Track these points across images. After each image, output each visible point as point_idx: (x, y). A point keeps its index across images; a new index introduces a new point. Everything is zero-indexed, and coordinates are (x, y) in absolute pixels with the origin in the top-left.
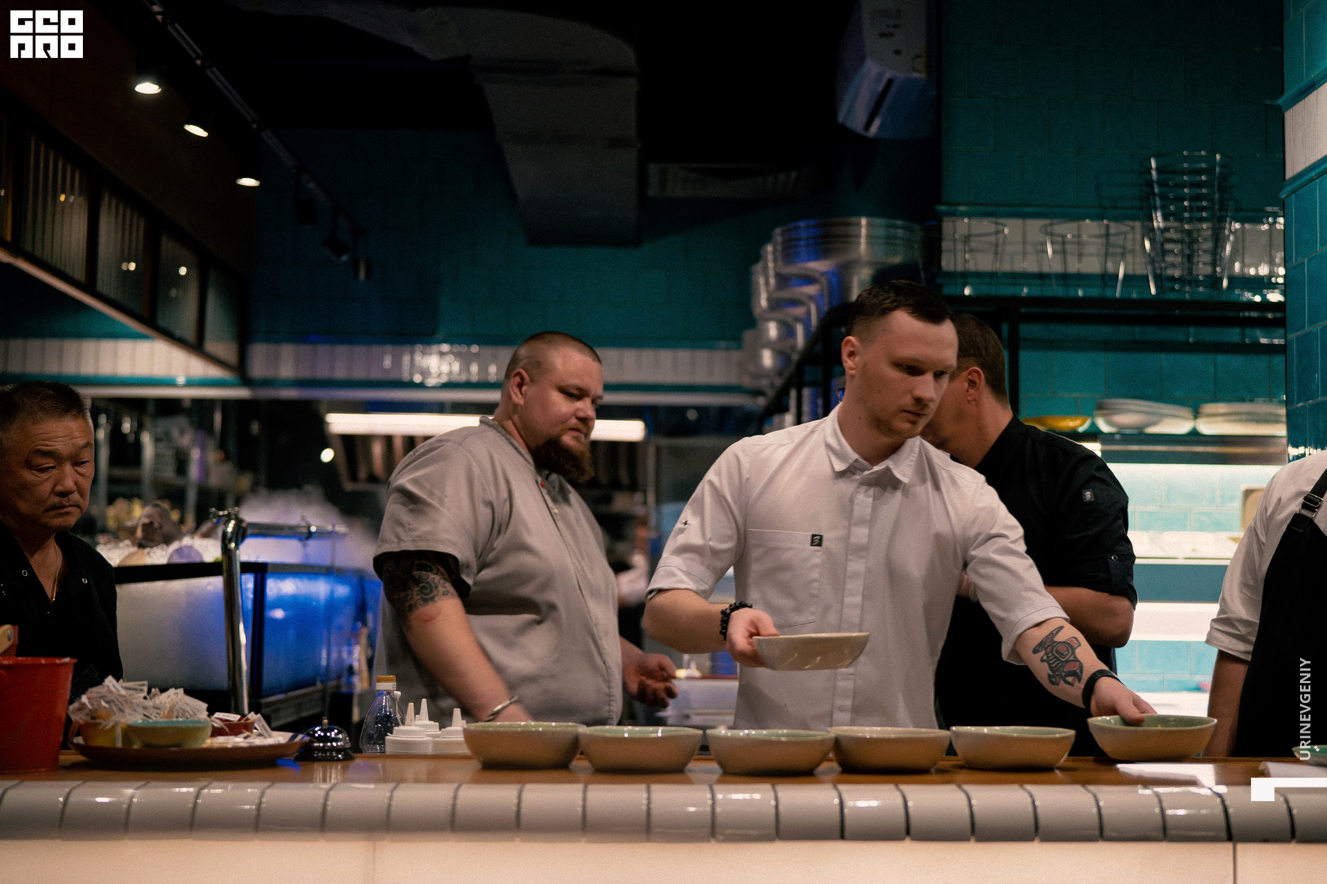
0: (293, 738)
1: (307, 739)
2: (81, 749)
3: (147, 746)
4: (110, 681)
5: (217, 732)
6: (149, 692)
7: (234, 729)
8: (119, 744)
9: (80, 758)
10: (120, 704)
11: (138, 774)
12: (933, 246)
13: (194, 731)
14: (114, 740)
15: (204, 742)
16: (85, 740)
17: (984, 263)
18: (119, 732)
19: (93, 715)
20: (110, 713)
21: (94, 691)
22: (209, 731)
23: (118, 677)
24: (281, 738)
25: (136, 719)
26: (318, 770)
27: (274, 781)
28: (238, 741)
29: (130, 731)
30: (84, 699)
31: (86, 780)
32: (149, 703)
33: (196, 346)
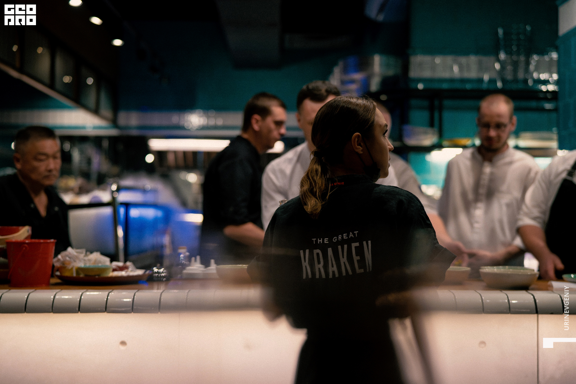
0: (145, 272)
1: (151, 273)
2: (59, 277)
3: (86, 275)
4: (70, 249)
5: (114, 270)
6: (86, 254)
7: (121, 269)
8: (75, 275)
9: (59, 281)
10: (75, 258)
11: (83, 287)
12: (406, 68)
13: (105, 269)
14: (72, 274)
15: (109, 273)
16: (61, 273)
17: (427, 74)
18: (74, 270)
19: (63, 263)
20: (70, 263)
21: (64, 253)
22: (111, 270)
23: (72, 247)
24: (140, 272)
25: (81, 265)
26: (155, 285)
27: (139, 290)
28: (123, 273)
29: (79, 270)
30: (60, 257)
31: (62, 289)
32: (86, 258)
33: (96, 111)
